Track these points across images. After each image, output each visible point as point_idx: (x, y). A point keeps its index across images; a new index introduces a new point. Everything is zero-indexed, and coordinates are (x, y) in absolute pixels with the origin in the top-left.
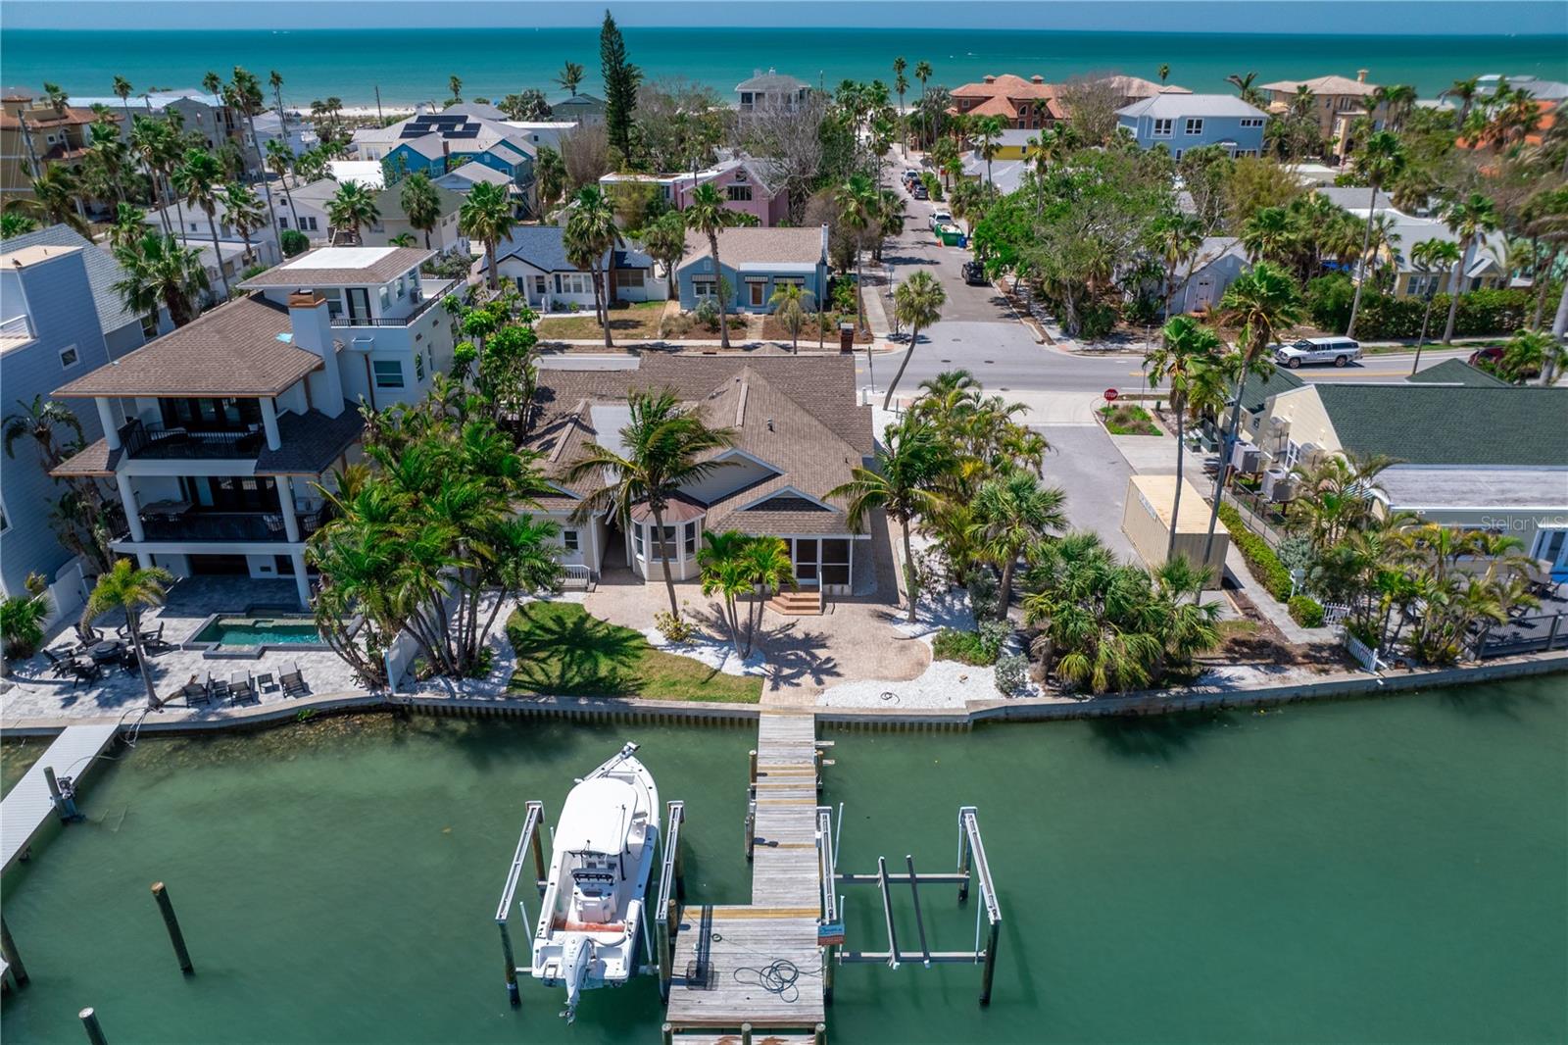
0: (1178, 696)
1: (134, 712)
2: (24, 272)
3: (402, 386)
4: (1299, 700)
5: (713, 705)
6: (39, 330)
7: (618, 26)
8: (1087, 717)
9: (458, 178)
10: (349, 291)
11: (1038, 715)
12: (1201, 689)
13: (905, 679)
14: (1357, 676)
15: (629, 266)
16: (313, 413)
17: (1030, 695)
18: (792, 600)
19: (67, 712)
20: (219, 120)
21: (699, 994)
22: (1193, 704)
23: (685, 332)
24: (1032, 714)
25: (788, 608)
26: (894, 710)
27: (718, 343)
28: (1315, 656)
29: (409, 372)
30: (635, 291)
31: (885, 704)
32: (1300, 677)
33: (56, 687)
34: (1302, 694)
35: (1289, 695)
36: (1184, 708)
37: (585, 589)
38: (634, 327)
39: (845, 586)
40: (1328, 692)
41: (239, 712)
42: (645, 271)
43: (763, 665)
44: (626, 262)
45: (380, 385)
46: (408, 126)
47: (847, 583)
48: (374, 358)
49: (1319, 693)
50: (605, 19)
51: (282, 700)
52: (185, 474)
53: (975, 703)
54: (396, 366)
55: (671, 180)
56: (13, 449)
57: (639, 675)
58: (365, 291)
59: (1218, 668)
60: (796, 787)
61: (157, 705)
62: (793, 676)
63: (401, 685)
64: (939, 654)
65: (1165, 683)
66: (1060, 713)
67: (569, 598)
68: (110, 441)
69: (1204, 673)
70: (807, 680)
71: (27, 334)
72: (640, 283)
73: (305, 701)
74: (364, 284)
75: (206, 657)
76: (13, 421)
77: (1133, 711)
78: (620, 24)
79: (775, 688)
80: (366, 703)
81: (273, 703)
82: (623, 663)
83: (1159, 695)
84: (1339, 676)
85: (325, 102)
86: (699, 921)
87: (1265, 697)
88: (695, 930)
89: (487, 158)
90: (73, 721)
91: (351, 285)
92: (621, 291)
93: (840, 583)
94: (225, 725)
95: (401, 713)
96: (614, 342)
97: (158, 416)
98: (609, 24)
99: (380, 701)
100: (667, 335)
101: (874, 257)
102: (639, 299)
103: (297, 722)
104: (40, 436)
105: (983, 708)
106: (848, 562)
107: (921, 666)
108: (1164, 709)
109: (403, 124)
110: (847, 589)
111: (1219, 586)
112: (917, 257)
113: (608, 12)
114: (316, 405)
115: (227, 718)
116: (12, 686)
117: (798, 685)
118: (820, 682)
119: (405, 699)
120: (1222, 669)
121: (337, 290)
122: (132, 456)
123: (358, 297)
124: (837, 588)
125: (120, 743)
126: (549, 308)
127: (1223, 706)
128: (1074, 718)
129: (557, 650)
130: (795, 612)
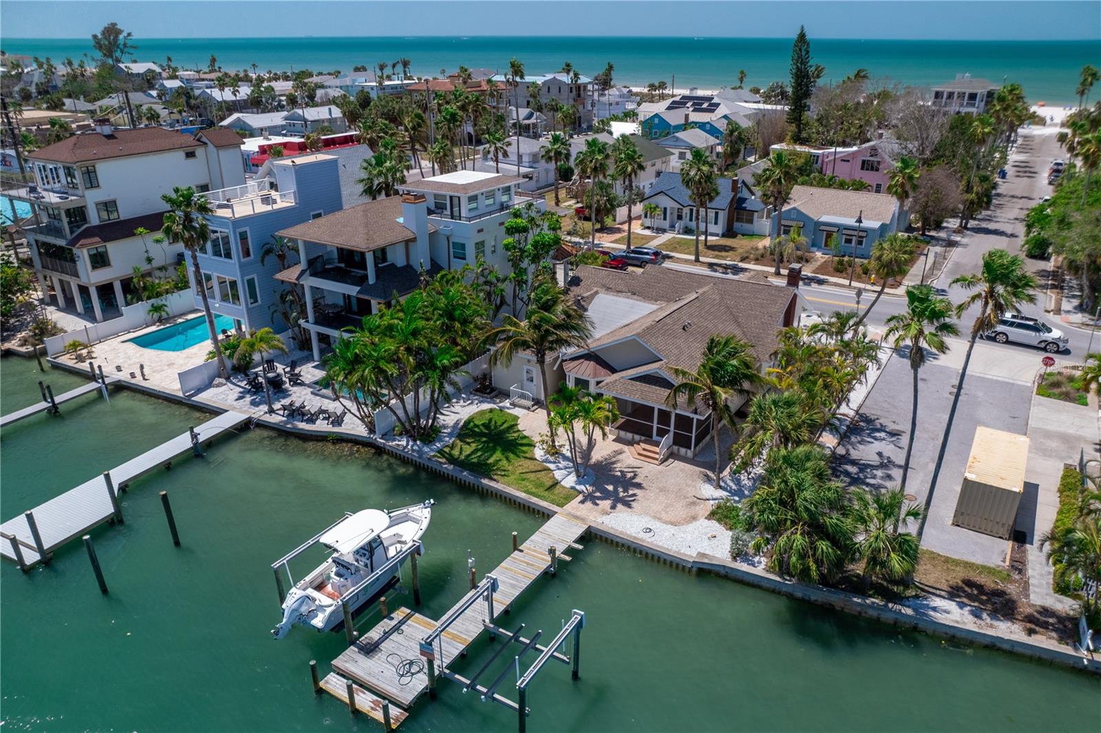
0: (872, 605)
1: (260, 412)
2: (297, 168)
3: (464, 259)
4: (994, 649)
5: (534, 500)
6: (300, 200)
7: (809, 37)
8: (790, 596)
9: (678, 139)
10: (451, 197)
11: (751, 582)
12: (898, 607)
13: (672, 524)
14: (1067, 650)
15: (745, 209)
16: (408, 267)
17: (753, 565)
18: (644, 449)
19: (235, 403)
20: (571, 92)
21: (361, 658)
22: (887, 617)
23: (757, 259)
24: (746, 578)
25: (639, 454)
26: (644, 541)
27: (773, 270)
28: (1039, 620)
29: (470, 251)
30: (746, 226)
31: (642, 535)
32: (1008, 631)
33: (241, 390)
34: (999, 645)
35: (987, 641)
36: (879, 619)
37: (528, 409)
38: (727, 251)
39: (689, 451)
40: (1028, 652)
41: (302, 426)
42: (756, 214)
43: (587, 486)
44: (744, 205)
45: (455, 257)
46: (674, 102)
47: (690, 449)
48: (452, 240)
49: (1018, 649)
50: (799, 32)
51: (326, 425)
52: (346, 293)
53: (704, 555)
54: (463, 246)
55: (821, 152)
56: (265, 259)
57: (510, 468)
58: (459, 198)
59: (934, 598)
60: (532, 565)
61: (271, 411)
62: (599, 498)
63: (385, 435)
64: (712, 515)
65: (871, 593)
66: (768, 585)
67: (516, 411)
68: (303, 265)
69: (917, 597)
70: (606, 504)
71: (293, 201)
72: (751, 221)
73: (336, 429)
74: (458, 195)
75: (312, 393)
76: (268, 246)
77: (830, 604)
78: (810, 36)
79: (582, 502)
80: (364, 440)
81: (321, 426)
82: (507, 459)
83: (855, 599)
84: (1046, 642)
85: (657, 84)
86: (401, 618)
87: (958, 634)
88: (393, 623)
89: (708, 127)
90: (234, 408)
91: (452, 194)
92: (737, 225)
93: (686, 447)
94: (293, 431)
95: (380, 451)
96: (702, 259)
97: (335, 255)
98: (802, 36)
99: (371, 441)
100: (743, 260)
101: (961, 225)
102: (745, 232)
103: (327, 441)
104: (279, 256)
105: (706, 561)
106: (691, 433)
107: (694, 518)
108: (860, 613)
109: (671, 100)
110: (690, 453)
111: (1007, 537)
112: (1002, 230)
113: (802, 27)
114: (411, 263)
115: (295, 428)
116: (225, 384)
117: (597, 505)
118: (613, 507)
119: (381, 443)
120: (937, 599)
121: (445, 196)
122: (312, 275)
123: (455, 201)
124: (683, 450)
125: (245, 426)
126: (681, 231)
127: (915, 628)
128: (779, 593)
129: (479, 440)
130: (643, 458)
